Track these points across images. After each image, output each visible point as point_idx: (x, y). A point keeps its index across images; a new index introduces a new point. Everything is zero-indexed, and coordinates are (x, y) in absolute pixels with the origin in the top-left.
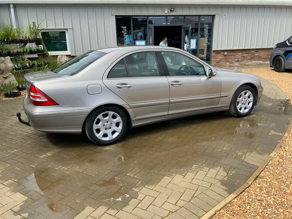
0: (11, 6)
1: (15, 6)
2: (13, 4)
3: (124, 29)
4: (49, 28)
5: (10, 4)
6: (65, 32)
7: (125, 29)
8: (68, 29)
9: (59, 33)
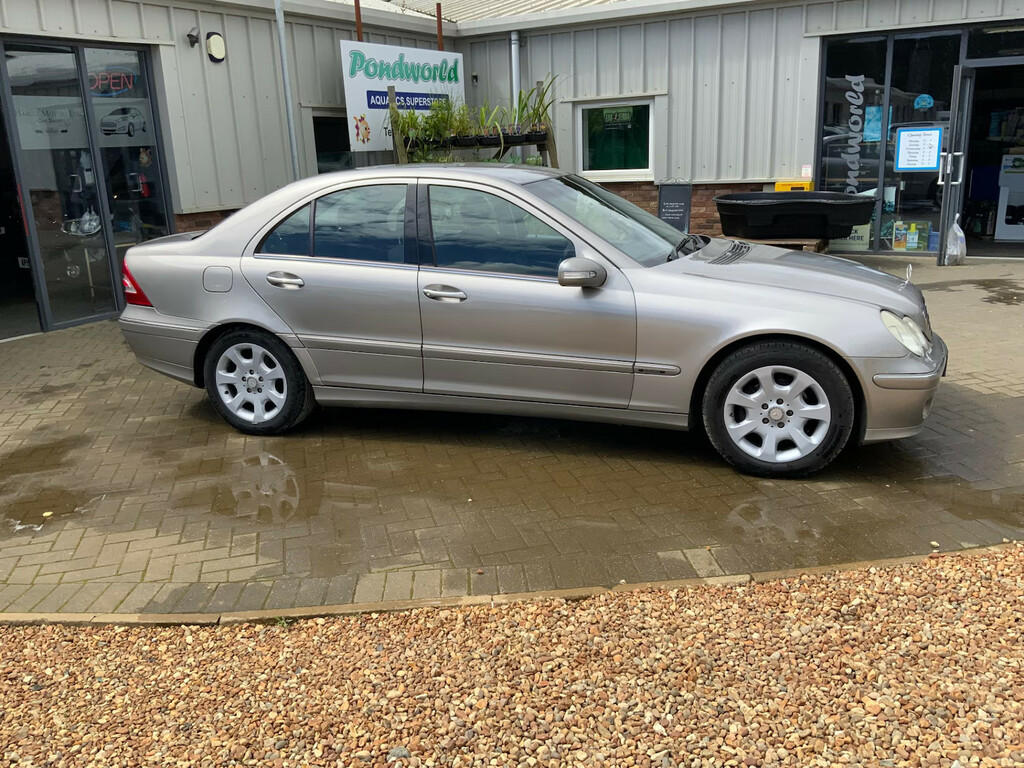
0: (514, 37)
1: (525, 36)
2: (520, 32)
3: (855, 87)
4: (603, 96)
5: (510, 32)
6: (647, 108)
7: (857, 84)
8: (656, 98)
9: (631, 110)
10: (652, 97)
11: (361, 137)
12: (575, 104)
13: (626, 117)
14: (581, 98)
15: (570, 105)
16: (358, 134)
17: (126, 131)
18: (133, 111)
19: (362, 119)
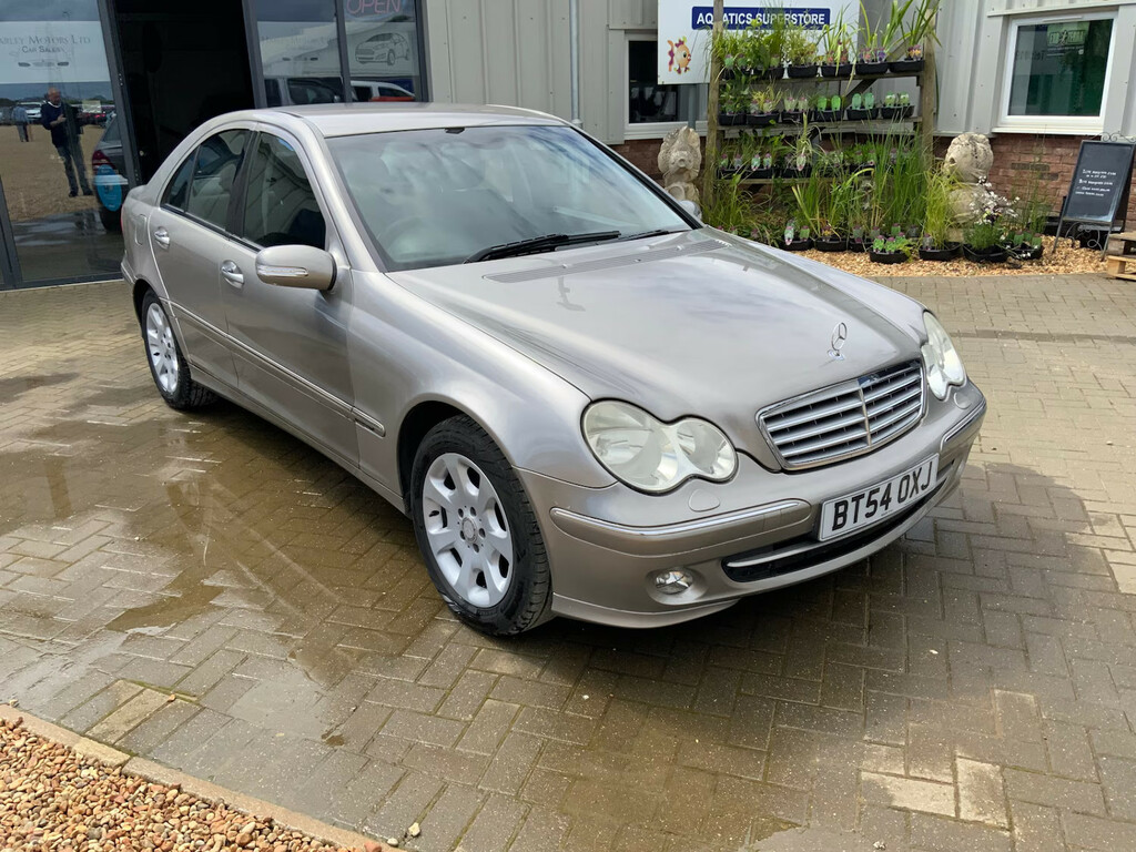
4: (1048, 6)
6: (1110, 22)
8: (1121, 9)
9: (1086, 27)
10: (1115, 8)
11: (675, 66)
12: (1008, 18)
13: (1078, 38)
14: (1017, 9)
15: (1000, 20)
16: (671, 63)
17: (385, 59)
18: (395, 37)
19: (681, 43)
